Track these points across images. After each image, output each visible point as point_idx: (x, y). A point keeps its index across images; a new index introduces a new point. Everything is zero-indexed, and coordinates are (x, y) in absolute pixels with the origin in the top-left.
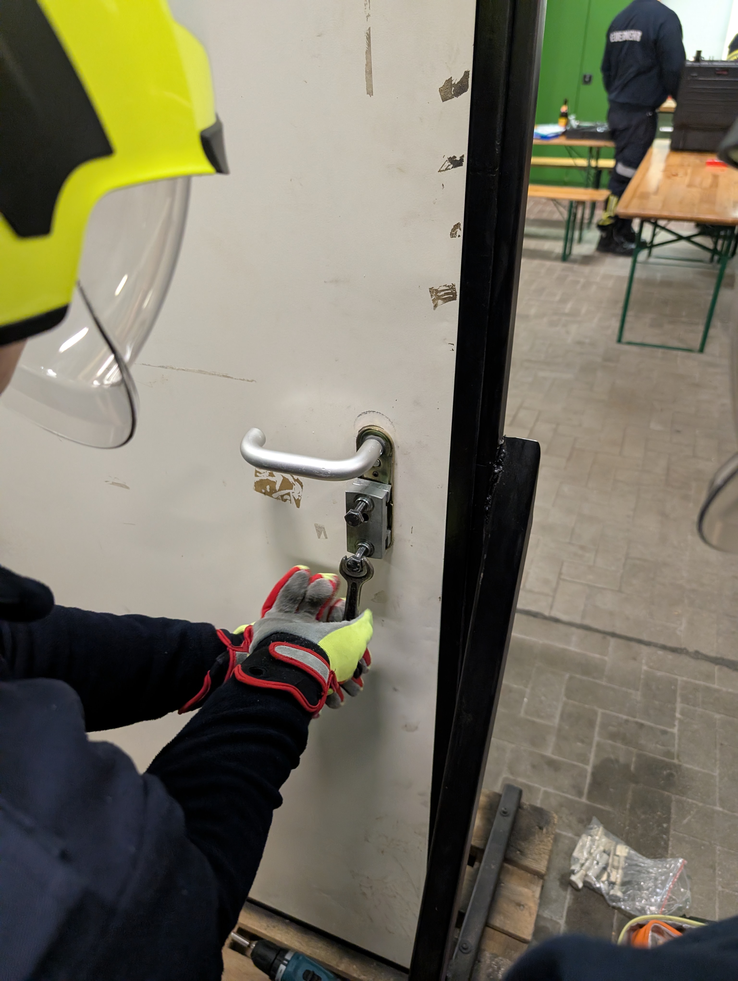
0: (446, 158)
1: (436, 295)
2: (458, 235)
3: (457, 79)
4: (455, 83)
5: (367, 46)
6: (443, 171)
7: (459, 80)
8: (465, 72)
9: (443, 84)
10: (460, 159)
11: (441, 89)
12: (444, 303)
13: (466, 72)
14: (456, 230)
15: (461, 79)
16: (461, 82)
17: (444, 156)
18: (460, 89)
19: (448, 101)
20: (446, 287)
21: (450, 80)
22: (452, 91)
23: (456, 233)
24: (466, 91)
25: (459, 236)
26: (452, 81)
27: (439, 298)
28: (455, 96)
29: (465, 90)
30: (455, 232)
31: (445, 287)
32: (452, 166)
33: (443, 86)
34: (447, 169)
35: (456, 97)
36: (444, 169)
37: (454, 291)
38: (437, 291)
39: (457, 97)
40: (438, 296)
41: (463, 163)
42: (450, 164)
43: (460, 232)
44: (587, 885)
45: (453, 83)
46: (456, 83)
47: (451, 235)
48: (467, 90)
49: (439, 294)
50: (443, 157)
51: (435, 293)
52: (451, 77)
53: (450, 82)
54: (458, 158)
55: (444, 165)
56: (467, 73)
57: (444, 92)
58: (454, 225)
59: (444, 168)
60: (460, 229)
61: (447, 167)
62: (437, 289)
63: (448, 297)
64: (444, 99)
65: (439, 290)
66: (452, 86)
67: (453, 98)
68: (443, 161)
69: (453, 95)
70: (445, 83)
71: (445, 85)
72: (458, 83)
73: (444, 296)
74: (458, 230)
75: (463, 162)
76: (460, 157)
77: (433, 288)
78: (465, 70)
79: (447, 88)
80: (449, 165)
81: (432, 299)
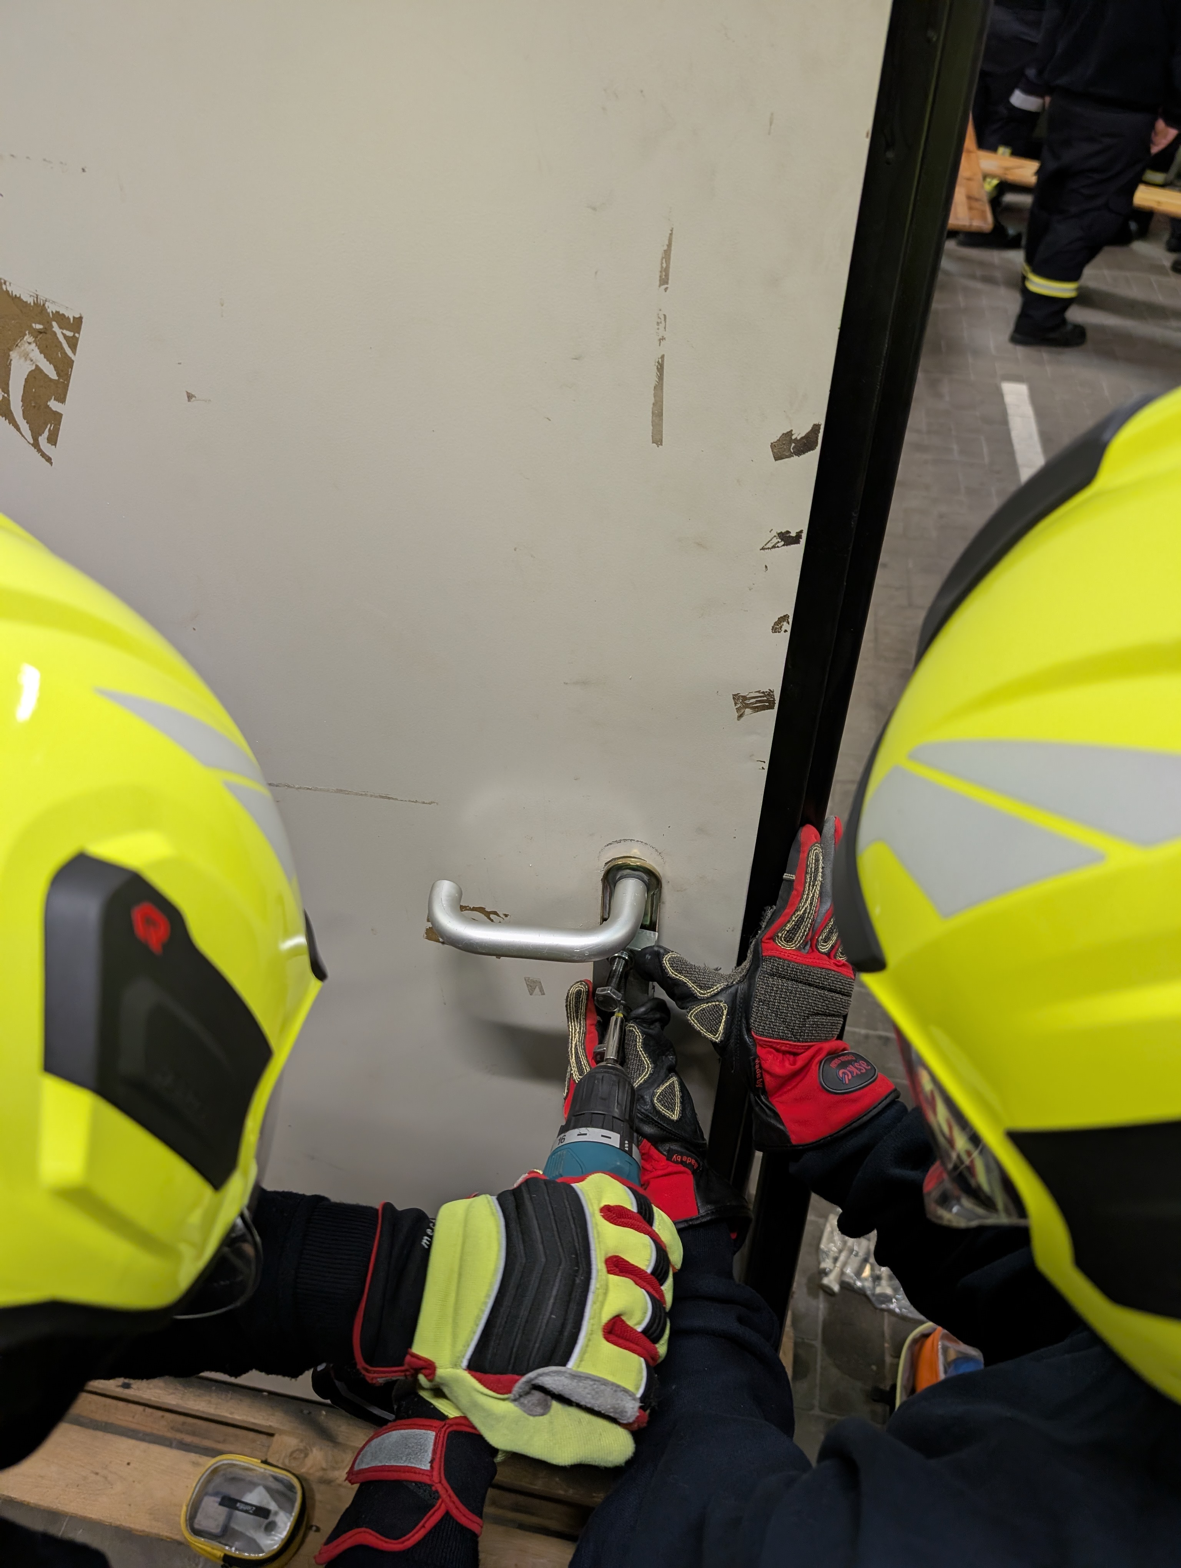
0: (774, 533)
1: (743, 702)
2: (783, 629)
3: (800, 432)
4: (796, 438)
5: (657, 380)
6: (768, 548)
7: (803, 435)
8: (813, 426)
9: (778, 438)
10: (796, 536)
11: (774, 444)
12: (755, 712)
13: (815, 425)
14: (782, 624)
15: (807, 433)
16: (807, 437)
17: (772, 530)
18: (804, 446)
19: (784, 460)
20: (760, 693)
21: (790, 433)
22: (792, 447)
23: (781, 627)
24: (814, 450)
25: (786, 631)
26: (792, 435)
27: (747, 706)
28: (796, 455)
29: (812, 448)
30: (780, 625)
31: (757, 693)
32: (783, 543)
33: (778, 440)
34: (775, 547)
35: (797, 457)
36: (770, 547)
37: (772, 698)
38: (745, 698)
39: (799, 456)
40: (745, 703)
41: (800, 540)
42: (780, 541)
43: (787, 627)
44: (846, 1286)
45: (793, 437)
46: (799, 438)
47: (772, 629)
48: (816, 448)
49: (747, 702)
50: (770, 532)
51: (741, 701)
52: (792, 430)
53: (789, 437)
54: (793, 534)
55: (771, 542)
56: (816, 428)
57: (779, 449)
58: (779, 617)
59: (770, 545)
60: (788, 623)
61: (775, 544)
62: (744, 696)
63: (761, 705)
64: (777, 458)
65: (748, 696)
66: (791, 441)
67: (792, 457)
68: (769, 535)
69: (792, 453)
70: (780, 437)
71: (781, 439)
72: (802, 438)
73: (755, 704)
74: (785, 623)
75: (801, 538)
76: (797, 533)
77: (738, 694)
78: (815, 423)
79: (784, 444)
80: (778, 542)
81: (737, 707)
